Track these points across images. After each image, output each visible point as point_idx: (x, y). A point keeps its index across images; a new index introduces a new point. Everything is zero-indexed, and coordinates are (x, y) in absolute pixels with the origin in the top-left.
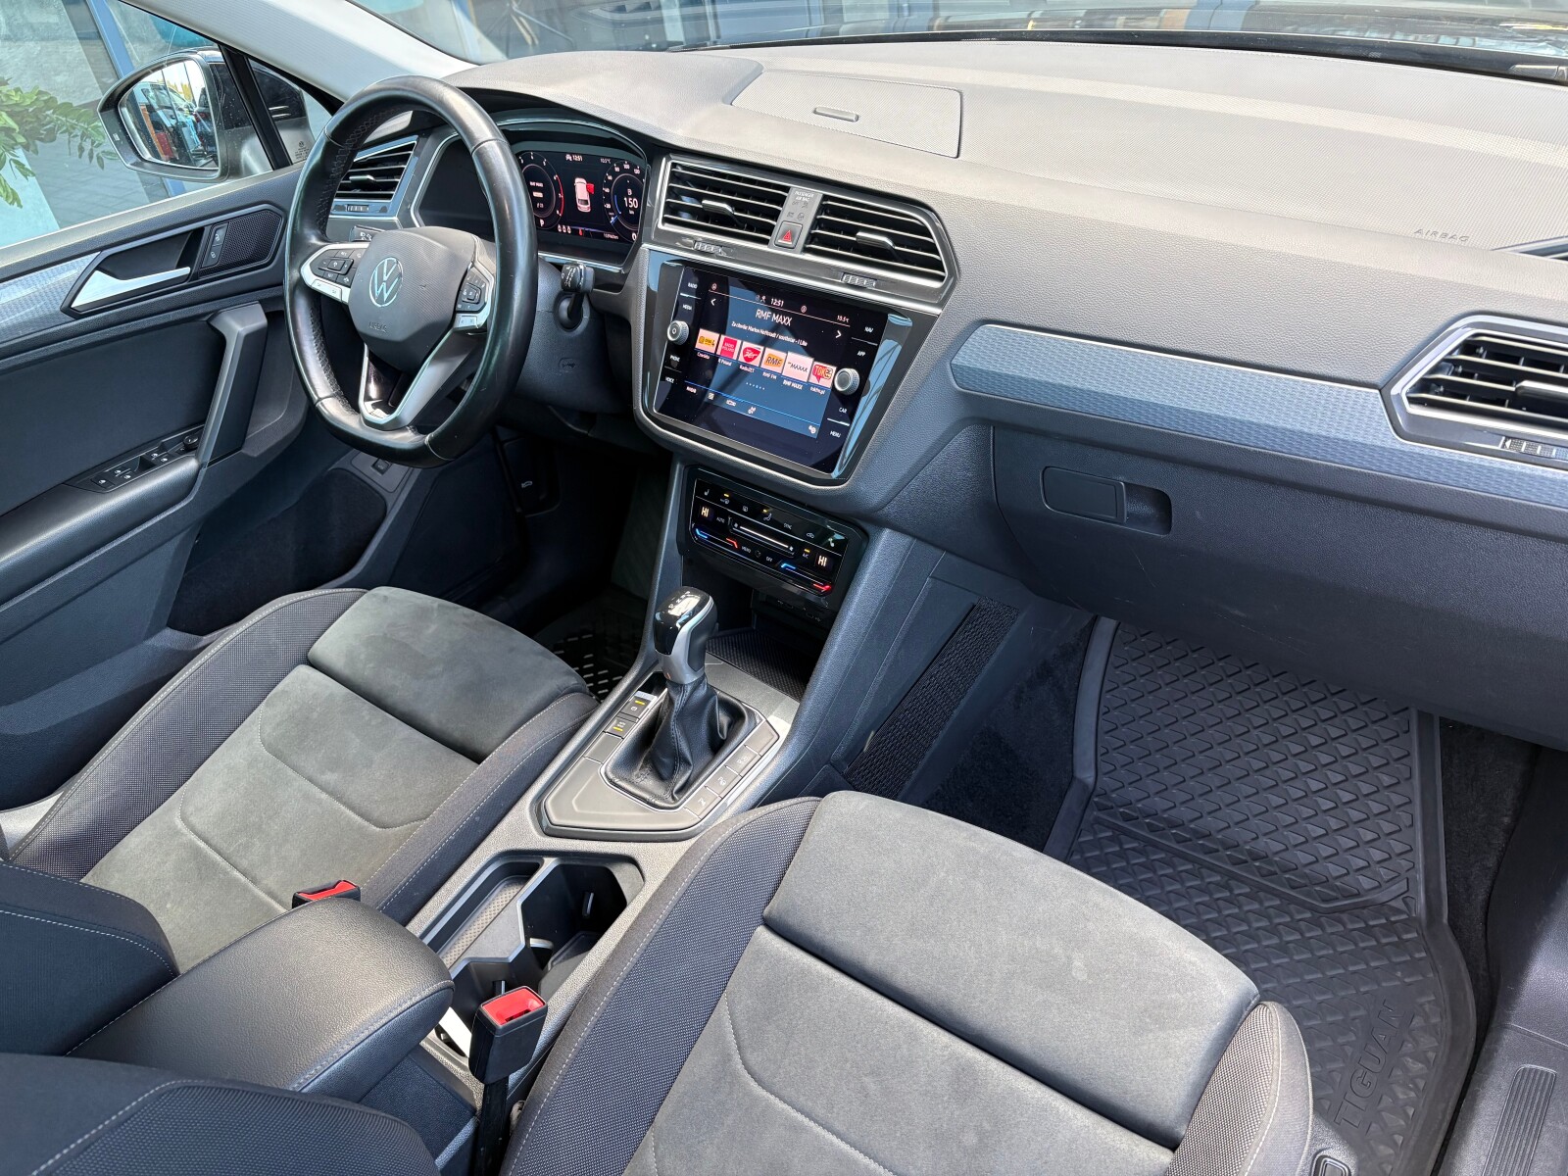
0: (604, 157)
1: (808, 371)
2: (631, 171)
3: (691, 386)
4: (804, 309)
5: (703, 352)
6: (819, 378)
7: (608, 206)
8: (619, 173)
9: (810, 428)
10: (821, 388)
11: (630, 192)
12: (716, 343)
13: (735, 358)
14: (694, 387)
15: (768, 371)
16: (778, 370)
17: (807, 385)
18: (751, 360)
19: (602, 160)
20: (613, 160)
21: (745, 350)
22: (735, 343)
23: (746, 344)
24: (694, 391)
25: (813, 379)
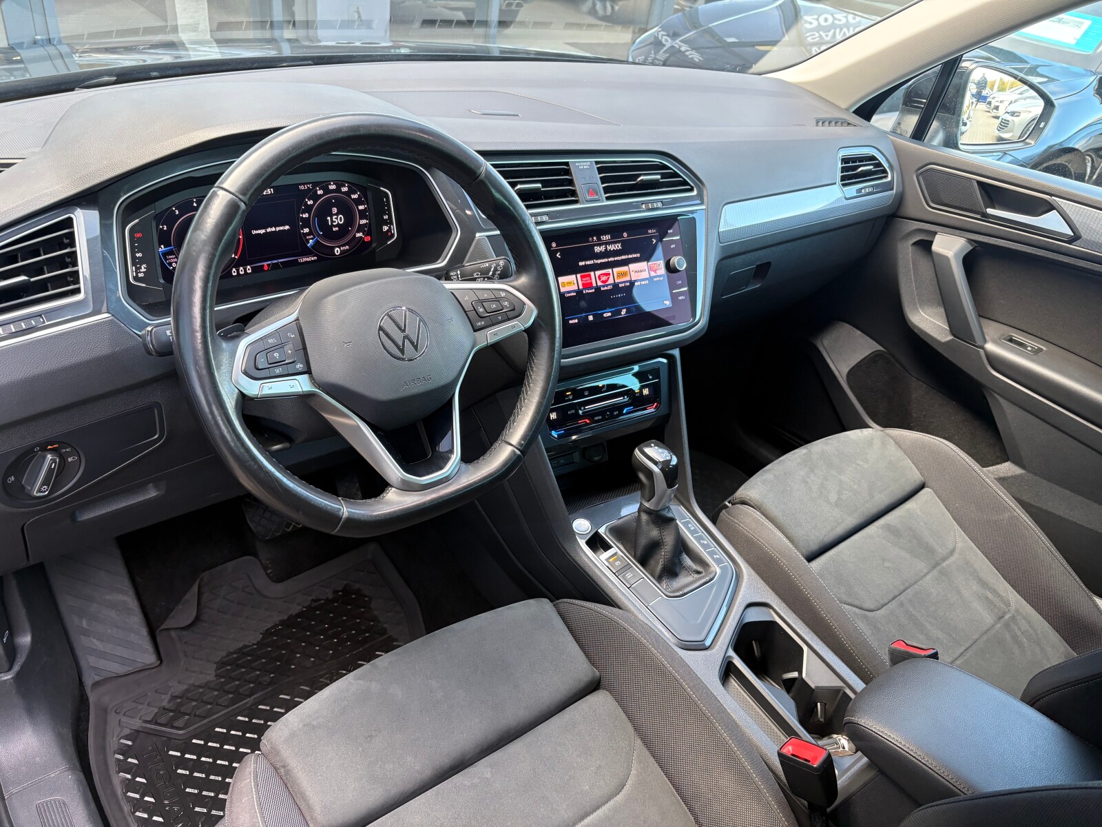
0: (304, 184)
1: (647, 270)
2: (338, 190)
3: (571, 319)
4: (625, 235)
5: (569, 292)
6: (655, 271)
7: (306, 230)
8: (321, 196)
9: (665, 302)
10: (660, 276)
11: (335, 210)
12: (575, 282)
13: (594, 285)
14: (574, 319)
15: (622, 283)
16: (628, 278)
17: (651, 279)
18: (606, 281)
19: (302, 187)
20: (315, 184)
21: (599, 277)
22: (589, 276)
23: (598, 273)
24: (576, 321)
25: (653, 274)
